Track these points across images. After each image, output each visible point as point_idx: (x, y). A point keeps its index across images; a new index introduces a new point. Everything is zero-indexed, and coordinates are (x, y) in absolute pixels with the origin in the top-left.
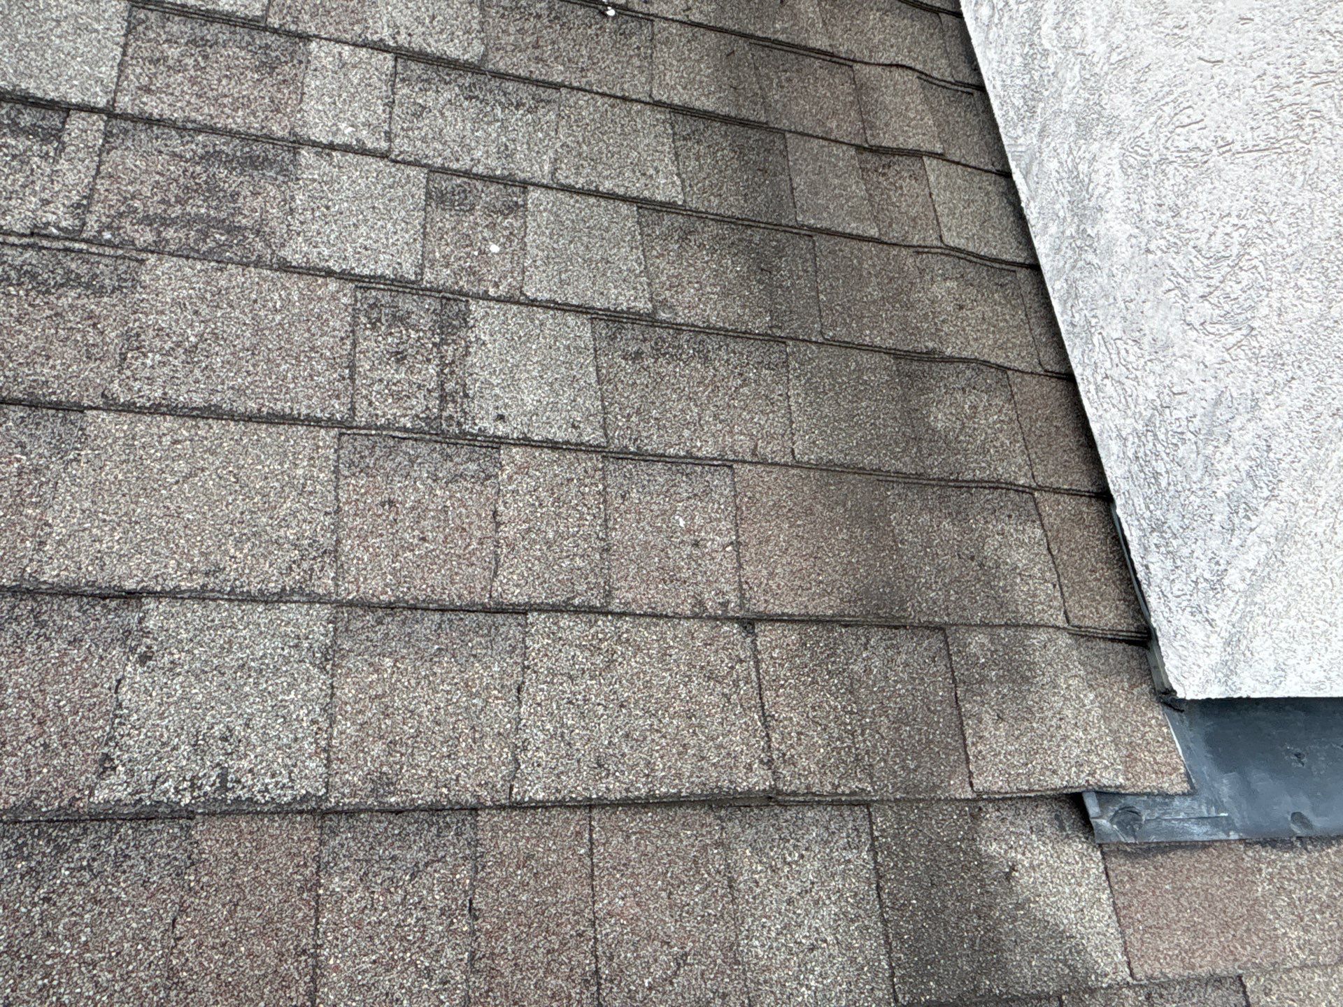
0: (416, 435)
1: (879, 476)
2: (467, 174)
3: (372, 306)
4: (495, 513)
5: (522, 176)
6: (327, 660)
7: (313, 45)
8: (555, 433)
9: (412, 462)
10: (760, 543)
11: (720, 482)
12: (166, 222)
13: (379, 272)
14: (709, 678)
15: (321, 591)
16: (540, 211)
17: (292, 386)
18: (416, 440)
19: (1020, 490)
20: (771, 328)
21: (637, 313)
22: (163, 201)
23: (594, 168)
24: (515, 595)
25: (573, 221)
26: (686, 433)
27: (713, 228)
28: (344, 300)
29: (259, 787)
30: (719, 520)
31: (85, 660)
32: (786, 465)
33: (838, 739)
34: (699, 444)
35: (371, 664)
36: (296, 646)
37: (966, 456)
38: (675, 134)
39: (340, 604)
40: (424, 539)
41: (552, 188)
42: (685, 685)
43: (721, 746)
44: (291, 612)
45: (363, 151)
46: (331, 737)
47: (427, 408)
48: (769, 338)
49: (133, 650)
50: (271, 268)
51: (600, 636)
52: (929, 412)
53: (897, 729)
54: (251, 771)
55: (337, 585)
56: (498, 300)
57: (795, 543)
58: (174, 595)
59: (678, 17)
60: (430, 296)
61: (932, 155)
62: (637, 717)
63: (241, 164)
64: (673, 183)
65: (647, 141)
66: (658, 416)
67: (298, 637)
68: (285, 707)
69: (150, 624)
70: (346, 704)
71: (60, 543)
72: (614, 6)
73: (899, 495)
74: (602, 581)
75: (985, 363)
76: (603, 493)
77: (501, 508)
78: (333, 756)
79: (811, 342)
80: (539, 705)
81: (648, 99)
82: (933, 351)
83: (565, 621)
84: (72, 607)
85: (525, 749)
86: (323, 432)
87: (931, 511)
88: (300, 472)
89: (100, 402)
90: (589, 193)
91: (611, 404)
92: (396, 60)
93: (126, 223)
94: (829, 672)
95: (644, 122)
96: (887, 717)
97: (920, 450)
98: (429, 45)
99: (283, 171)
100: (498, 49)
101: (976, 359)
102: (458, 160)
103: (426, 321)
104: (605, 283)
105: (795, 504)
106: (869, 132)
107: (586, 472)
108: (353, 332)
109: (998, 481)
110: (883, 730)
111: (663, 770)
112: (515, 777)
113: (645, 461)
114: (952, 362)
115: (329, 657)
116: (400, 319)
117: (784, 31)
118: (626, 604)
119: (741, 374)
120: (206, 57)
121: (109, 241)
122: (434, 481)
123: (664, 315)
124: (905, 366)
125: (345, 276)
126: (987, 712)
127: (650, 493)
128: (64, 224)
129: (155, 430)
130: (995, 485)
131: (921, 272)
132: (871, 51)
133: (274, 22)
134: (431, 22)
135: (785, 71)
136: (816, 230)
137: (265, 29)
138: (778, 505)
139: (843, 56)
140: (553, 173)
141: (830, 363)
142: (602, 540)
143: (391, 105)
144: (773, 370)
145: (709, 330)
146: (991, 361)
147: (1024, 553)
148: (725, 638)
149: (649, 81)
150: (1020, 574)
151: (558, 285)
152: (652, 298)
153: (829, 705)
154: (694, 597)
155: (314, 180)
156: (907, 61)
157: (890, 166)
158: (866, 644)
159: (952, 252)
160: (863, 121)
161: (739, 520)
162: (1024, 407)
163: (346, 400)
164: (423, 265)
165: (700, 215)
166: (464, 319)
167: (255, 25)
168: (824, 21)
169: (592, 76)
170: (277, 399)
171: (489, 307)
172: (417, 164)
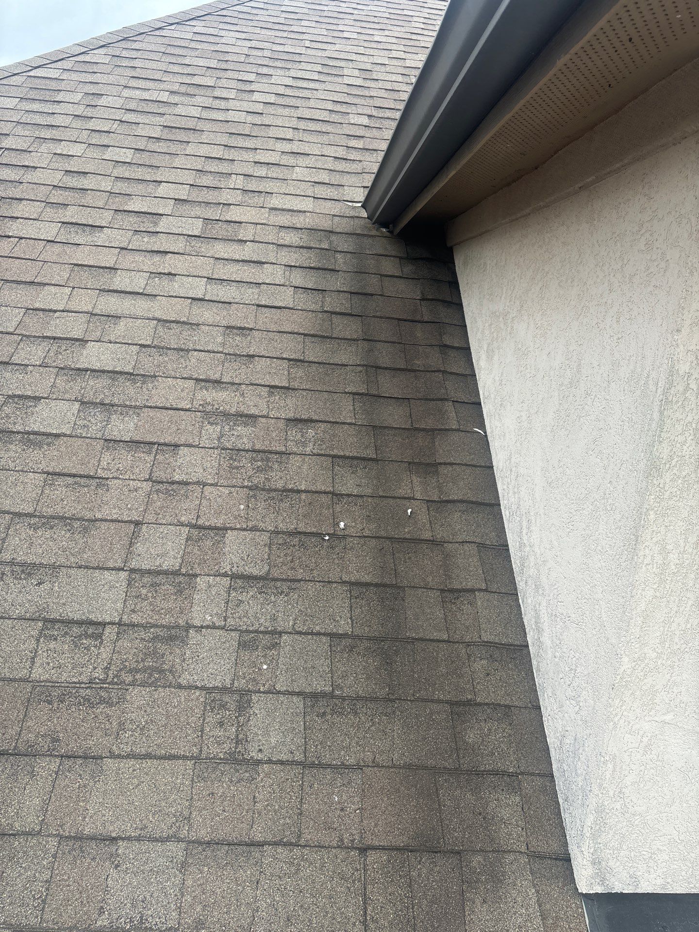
0: (225, 761)
1: (435, 771)
2: (256, 631)
3: (212, 701)
4: (254, 797)
5: (279, 629)
6: (183, 868)
7: (198, 579)
8: (283, 757)
9: (222, 774)
10: (372, 808)
11: (357, 778)
12: (137, 671)
13: (216, 685)
14: (342, 879)
15: (182, 836)
16: (286, 646)
17: (178, 742)
18: (225, 763)
19: (510, 775)
20: (388, 694)
21: (325, 693)
22: (137, 661)
23: (312, 620)
24: (259, 838)
25: (300, 649)
26: (342, 753)
27: (366, 644)
28: (202, 699)
29: (154, 923)
30: (354, 797)
31: (97, 866)
32: (388, 767)
33: (400, 911)
34: (347, 758)
35: (199, 870)
36: (171, 861)
37: (482, 757)
38: (351, 596)
39: (189, 842)
40: (224, 811)
41: (292, 634)
42: (330, 882)
43: (343, 913)
44: (171, 846)
45: (214, 627)
46: (182, 902)
47: (230, 748)
48: (387, 700)
49: (113, 863)
50: (174, 688)
51: (295, 857)
52: (466, 733)
53: (431, 906)
54: (152, 916)
55: (189, 833)
57: (390, 808)
58: (129, 839)
59: (358, 534)
60: (236, 693)
61: (480, 590)
62: (307, 898)
63: (166, 640)
64: (348, 623)
65: (337, 603)
66: (330, 745)
67: (172, 857)
68: (166, 888)
69: (120, 851)
70: (188, 887)
71: (91, 817)
72: (328, 534)
73: (445, 780)
74: (297, 830)
75: (499, 705)
76: (302, 786)
77: (257, 795)
78: (182, 911)
79: (407, 700)
80: (265, 890)
81: (340, 581)
82: (471, 700)
83: (280, 850)
84: (93, 844)
85: (258, 911)
86: (189, 762)
87: (461, 788)
88: (179, 781)
89: (108, 754)
90: (308, 634)
91: (310, 740)
92: (231, 580)
93: (123, 673)
94: (400, 876)
95: (337, 592)
96: (426, 899)
97: (458, 756)
98: (245, 571)
99: (183, 641)
100: (275, 566)
101: (493, 704)
102: (253, 625)
103: (233, 707)
104: (312, 679)
105: (391, 787)
106: (448, 581)
107: (295, 775)
108: (204, 714)
109: (498, 770)
110: (424, 907)
111: (316, 923)
112: (252, 924)
113: (322, 768)
114: (480, 705)
115: (184, 866)
116: (223, 706)
117: (409, 532)
118: (307, 841)
119: (372, 720)
120: (156, 592)
121: (116, 682)
122: (231, 782)
123: (337, 693)
124: (456, 709)
125: (203, 688)
126: (478, 898)
127: (323, 784)
128: (101, 677)
129: (127, 765)
130: (496, 773)
131: (469, 656)
132: (454, 535)
133: (183, 571)
134: (247, 559)
135: (408, 553)
136: (416, 639)
137: (180, 575)
138: (382, 788)
139: (439, 540)
140: (293, 626)
141: (417, 711)
142: (299, 809)
143: (227, 603)
144: (388, 716)
145: (358, 698)
146: (502, 703)
147: (508, 811)
148: (351, 858)
149: (341, 571)
150: (504, 823)
151: (291, 682)
152: (332, 684)
153: (398, 894)
154: (339, 837)
155: (194, 644)
156: (472, 539)
157: (458, 598)
158: (420, 861)
159: (486, 644)
160: (446, 575)
161: (363, 797)
162: (518, 727)
163: (198, 747)
164: (234, 679)
165: (359, 638)
166: (249, 703)
167: (176, 573)
168: (430, 522)
169: (315, 573)
170: (172, 749)
171: (260, 696)
172: (236, 630)
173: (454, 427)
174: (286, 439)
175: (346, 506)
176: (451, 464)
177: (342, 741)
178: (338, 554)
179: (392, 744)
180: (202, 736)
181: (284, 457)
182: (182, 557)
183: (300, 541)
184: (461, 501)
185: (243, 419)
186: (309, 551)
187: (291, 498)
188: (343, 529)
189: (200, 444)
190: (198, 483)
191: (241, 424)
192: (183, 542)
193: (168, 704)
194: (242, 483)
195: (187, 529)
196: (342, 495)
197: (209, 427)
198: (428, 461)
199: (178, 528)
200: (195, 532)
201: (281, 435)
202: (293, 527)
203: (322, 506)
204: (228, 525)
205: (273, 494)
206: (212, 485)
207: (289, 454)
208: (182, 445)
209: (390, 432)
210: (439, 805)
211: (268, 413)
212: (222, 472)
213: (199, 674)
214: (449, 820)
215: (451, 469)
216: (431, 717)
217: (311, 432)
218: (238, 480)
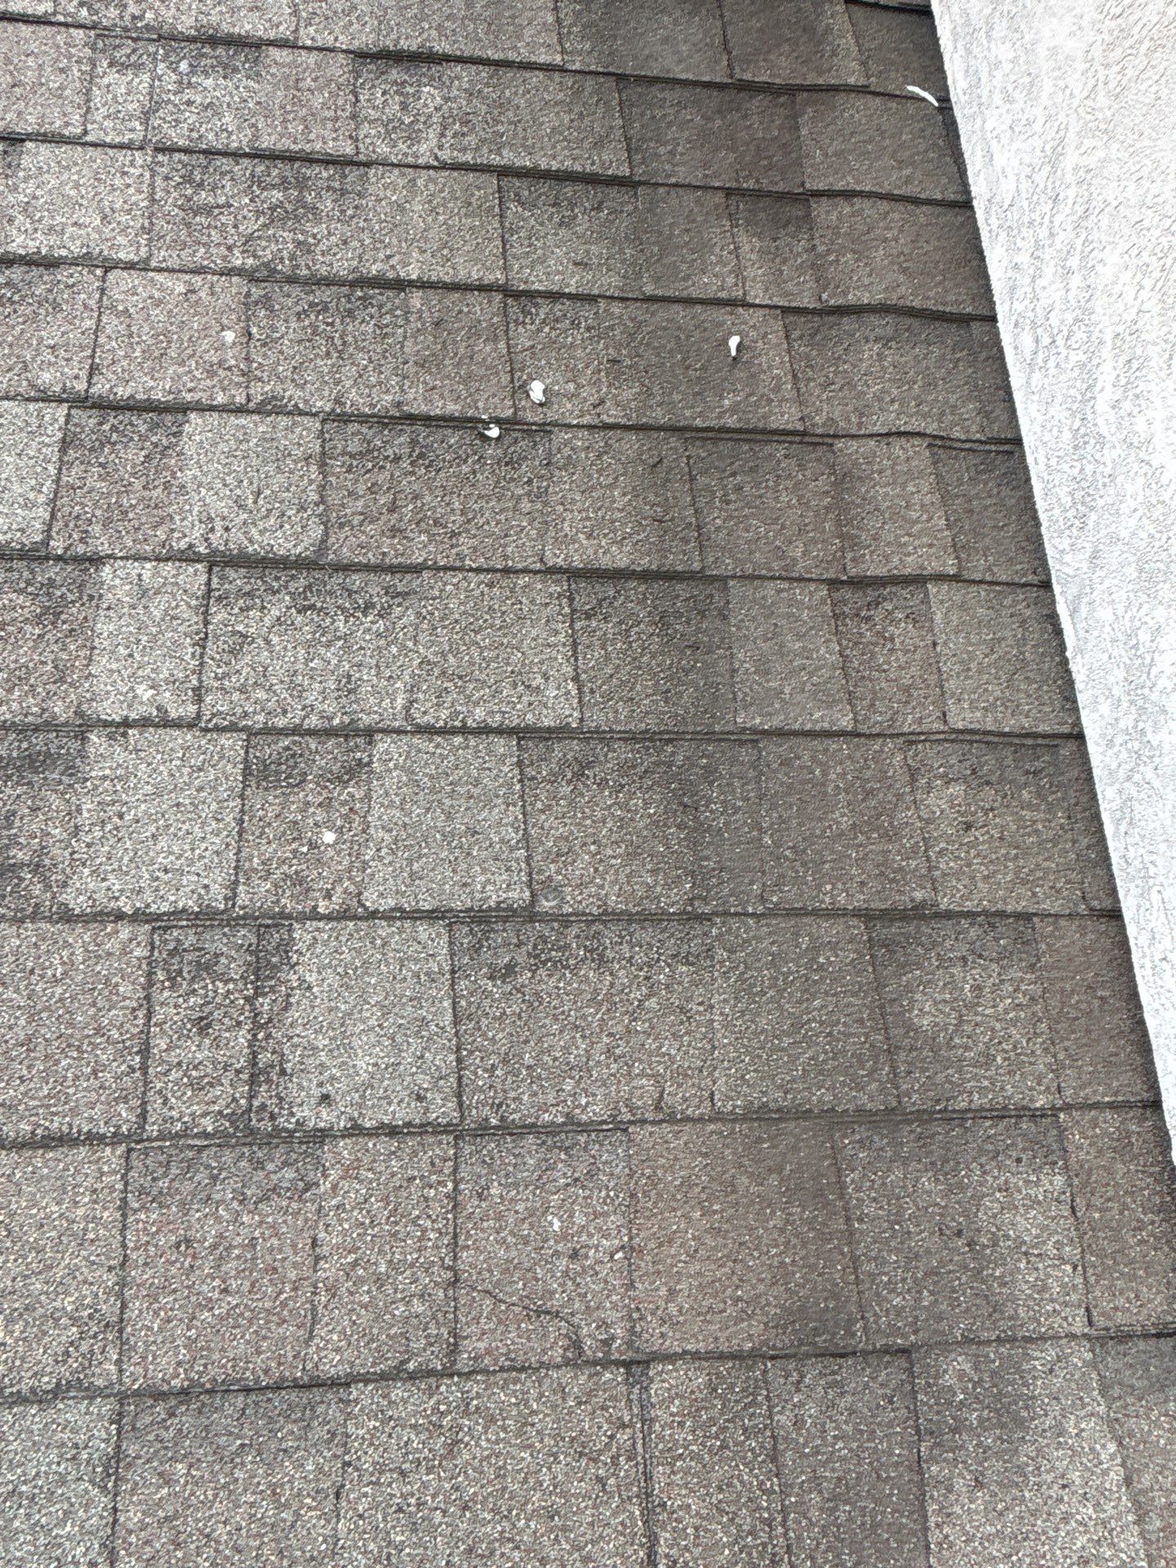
0: (221, 1139)
1: (833, 1120)
2: (296, 730)
3: (172, 953)
4: (314, 1243)
5: (367, 720)
6: (109, 1475)
7: (107, 571)
9: (214, 1178)
10: (661, 1245)
11: (612, 1156)
13: (180, 905)
14: (581, 1454)
15: (100, 1382)
16: (389, 771)
17: (71, 1091)
18: (219, 1146)
19: (1036, 1115)
20: (691, 901)
21: (510, 908)
23: (461, 690)
24: (333, 1365)
25: (431, 777)
26: (568, 1085)
27: (623, 752)
28: (138, 952)
30: (606, 1214)
32: (701, 1119)
33: (750, 1533)
34: (583, 1101)
35: (160, 1475)
36: (74, 1458)
37: (960, 1071)
38: (574, 611)
39: (122, 1398)
40: (225, 1291)
41: (406, 732)
42: (549, 1469)
44: (72, 1412)
45: (164, 722)
47: (234, 1099)
48: (690, 917)
50: (50, 920)
51: (443, 1408)
52: (912, 1001)
53: (833, 1510)
55: (121, 1371)
56: (329, 918)
57: (708, 1239)
59: (586, 420)
60: (244, 926)
61: (941, 578)
63: (18, 769)
64: (568, 693)
65: (534, 633)
66: (532, 1062)
67: (76, 1446)
68: (60, 1545)
70: (130, 1532)
72: (498, 421)
73: (860, 1141)
74: (444, 1331)
75: (1002, 914)
76: (454, 1197)
77: (322, 1235)
79: (746, 914)
80: (361, 1516)
81: (538, 566)
82: (923, 904)
83: (398, 1392)
86: (108, 1150)
87: (905, 1162)
88: (80, 1212)
90: (454, 731)
91: (471, 1053)
92: (210, 571)
94: (745, 1430)
95: (533, 602)
96: (820, 1492)
97: (894, 1069)
98: (251, 541)
99: (70, 770)
100: (341, 526)
101: (985, 913)
102: (285, 712)
103: (235, 969)
104: (469, 868)
105: (712, 1179)
106: (849, 555)
107: (433, 1164)
108: (148, 998)
109: (1005, 1108)
110: (814, 1514)
113: (511, 1134)
114: (950, 918)
116: (206, 967)
117: (733, 409)
118: (475, 1359)
119: (647, 978)
122: (241, 1202)
123: (546, 905)
124: (883, 931)
125: (138, 917)
126: (960, 1475)
127: (516, 1185)
130: (1000, 1114)
131: (913, 775)
132: (862, 415)
133: (58, 545)
134: (255, 502)
135: (734, 474)
136: (764, 732)
137: (47, 558)
138: (687, 1184)
139: (819, 431)
140: (407, 709)
141: (773, 943)
142: (449, 1268)
143: (202, 644)
144: (692, 964)
145: (608, 917)
146: (1009, 909)
147: (1035, 1218)
148: (605, 1391)
149: (541, 535)
150: (1026, 1254)
151: (408, 881)
152: (530, 881)
153: (742, 1482)
154: (566, 1336)
155: (104, 778)
156: (916, 424)
157: (878, 604)
158: (799, 1382)
159: (961, 737)
160: (841, 536)
161: (632, 1210)
162: (1054, 974)
163: (135, 1103)
164: (236, 882)
165: (600, 736)
166: (287, 952)
167: (35, 555)
168: (795, 376)
169: (465, 543)
170: (55, 1114)
171: (318, 929)
172: (233, 728)
173: (852, 81)
174: (354, 117)
175: (547, 329)
176: (848, 195)
177: (566, 1050)
178: (530, 482)
179: (708, 1047)
180: (144, 1069)
181: (353, 174)
182: (53, 501)
183: (414, 443)
184: (883, 309)
185: (220, 51)
186: (442, 474)
187: (380, 307)
188: (541, 405)
189: (85, 132)
190: (86, 261)
191: (213, 67)
192: (52, 452)
193: (32, 972)
194: (224, 258)
195: (62, 410)
196: (531, 295)
197: (112, 77)
198: (781, 187)
199: (32, 406)
200: (88, 420)
201: (340, 102)
202: (389, 398)
203: (473, 332)
204: (189, 397)
205: (323, 295)
206: (130, 266)
207: (367, 165)
208: (29, 137)
209: (667, 94)
210: (848, 1219)
211: (296, 30)
212: (160, 224)
213: (127, 873)
214: (875, 1259)
215: (847, 210)
216: (814, 960)
217: (430, 96)
218: (213, 250)
